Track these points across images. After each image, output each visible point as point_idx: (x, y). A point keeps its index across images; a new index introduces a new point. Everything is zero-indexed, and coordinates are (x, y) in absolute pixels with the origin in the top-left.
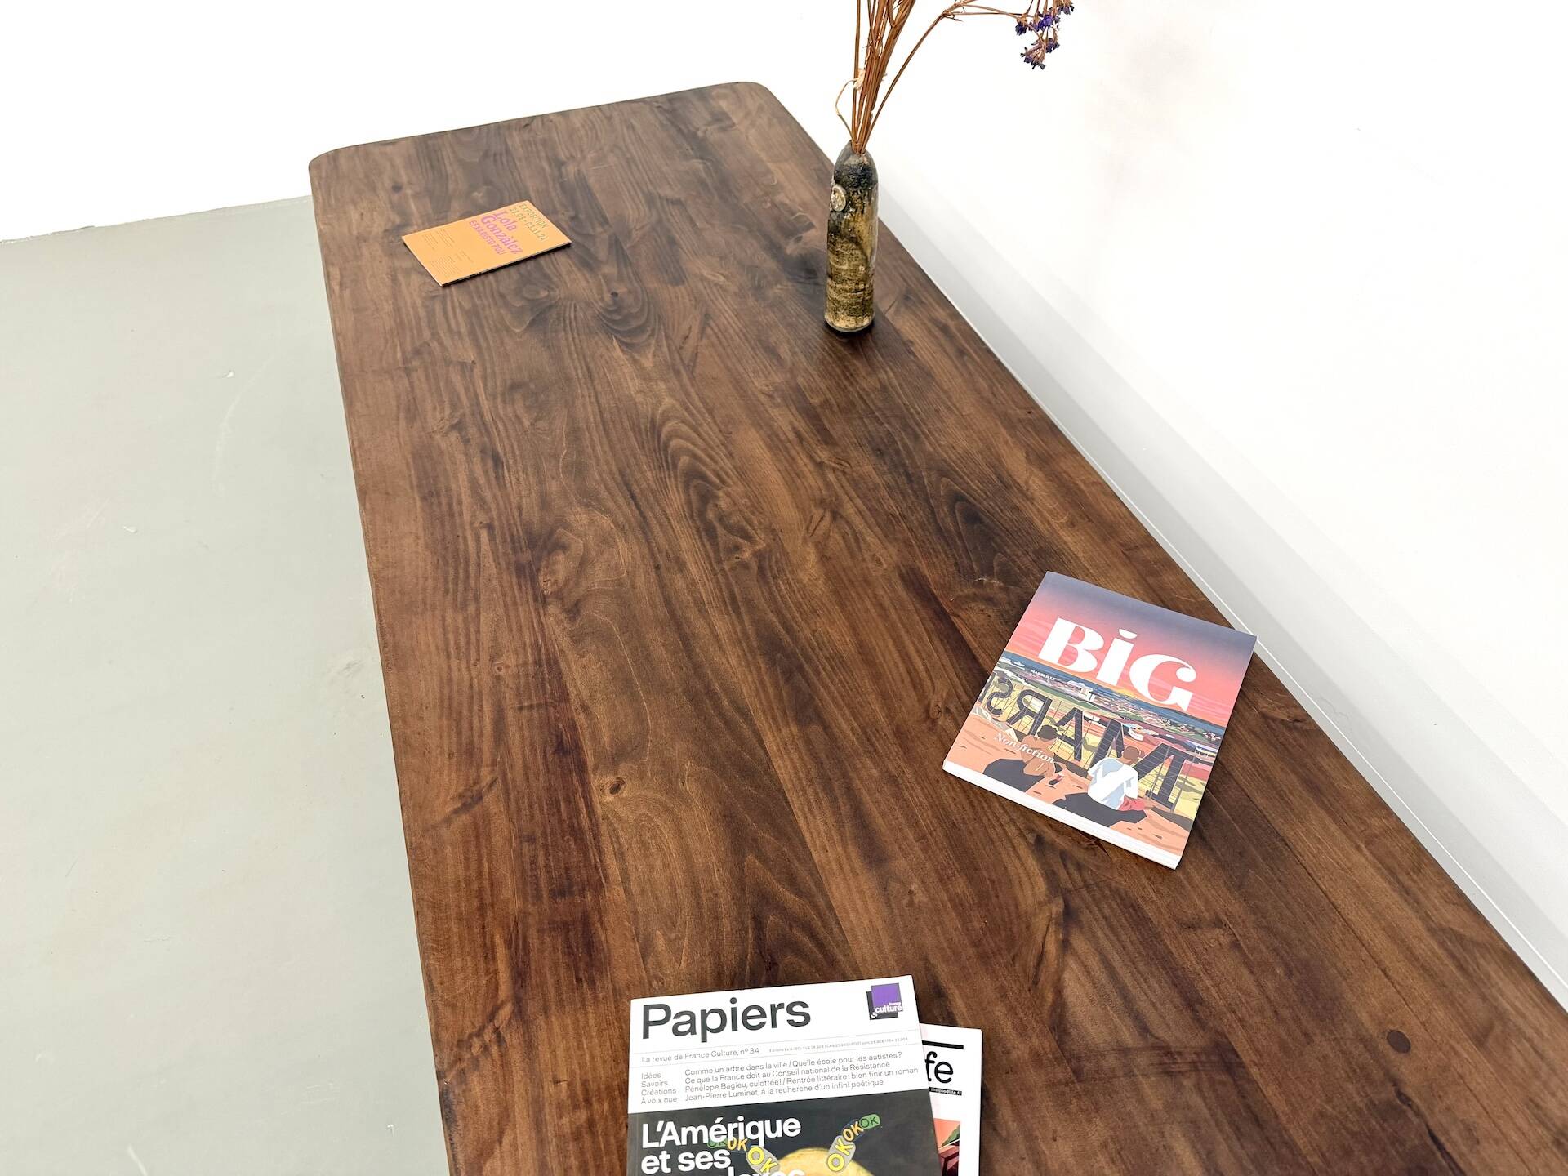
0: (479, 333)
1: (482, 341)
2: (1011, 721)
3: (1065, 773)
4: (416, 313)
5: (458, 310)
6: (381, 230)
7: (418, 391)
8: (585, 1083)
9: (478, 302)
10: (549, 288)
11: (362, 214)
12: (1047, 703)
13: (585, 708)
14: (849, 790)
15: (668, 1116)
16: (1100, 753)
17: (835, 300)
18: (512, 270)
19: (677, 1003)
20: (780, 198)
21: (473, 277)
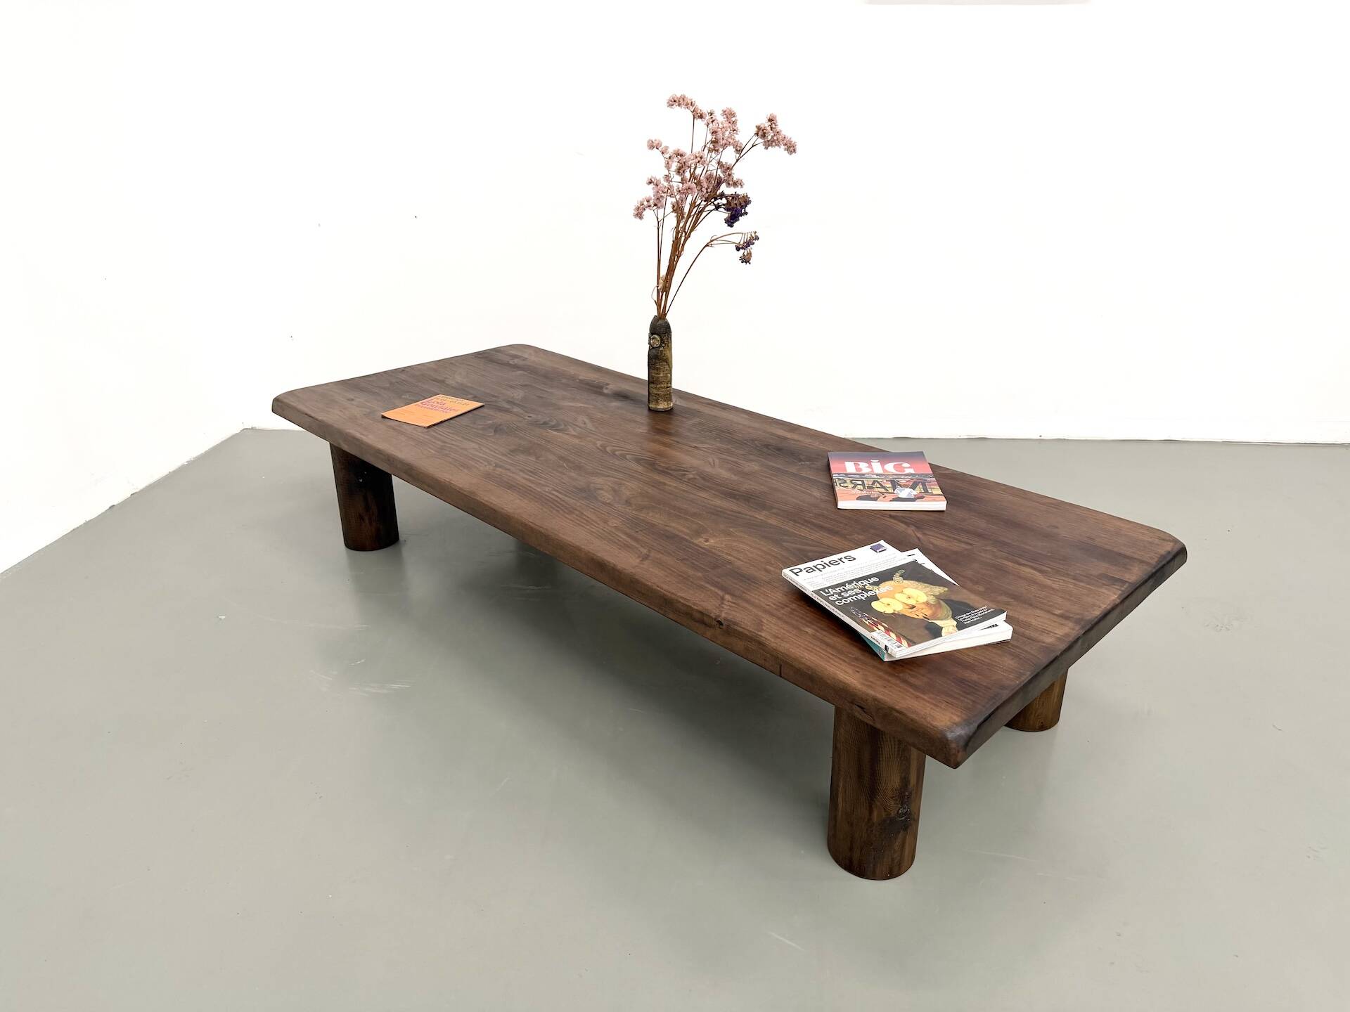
0: (471, 439)
1: (475, 441)
2: (854, 487)
3: (885, 494)
4: (423, 437)
5: (446, 433)
8: (780, 603)
10: (489, 420)
11: (341, 411)
12: (863, 482)
13: (667, 526)
14: (806, 521)
15: (828, 588)
16: (894, 489)
17: (657, 394)
18: (470, 414)
19: (802, 566)
20: (581, 378)
21: (442, 422)
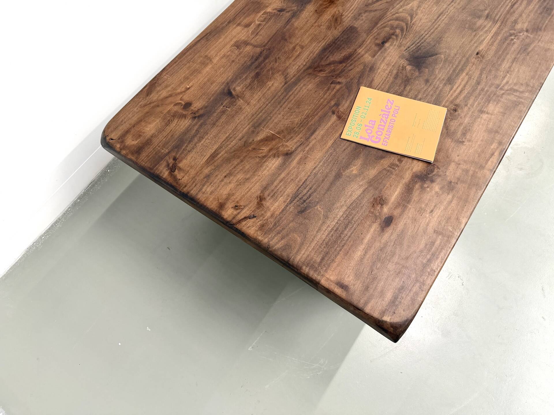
0: (460, 67)
1: (462, 63)
4: (475, 101)
5: (455, 87)
6: (434, 185)
7: (513, 56)
9: (441, 85)
10: (404, 68)
11: (432, 211)
